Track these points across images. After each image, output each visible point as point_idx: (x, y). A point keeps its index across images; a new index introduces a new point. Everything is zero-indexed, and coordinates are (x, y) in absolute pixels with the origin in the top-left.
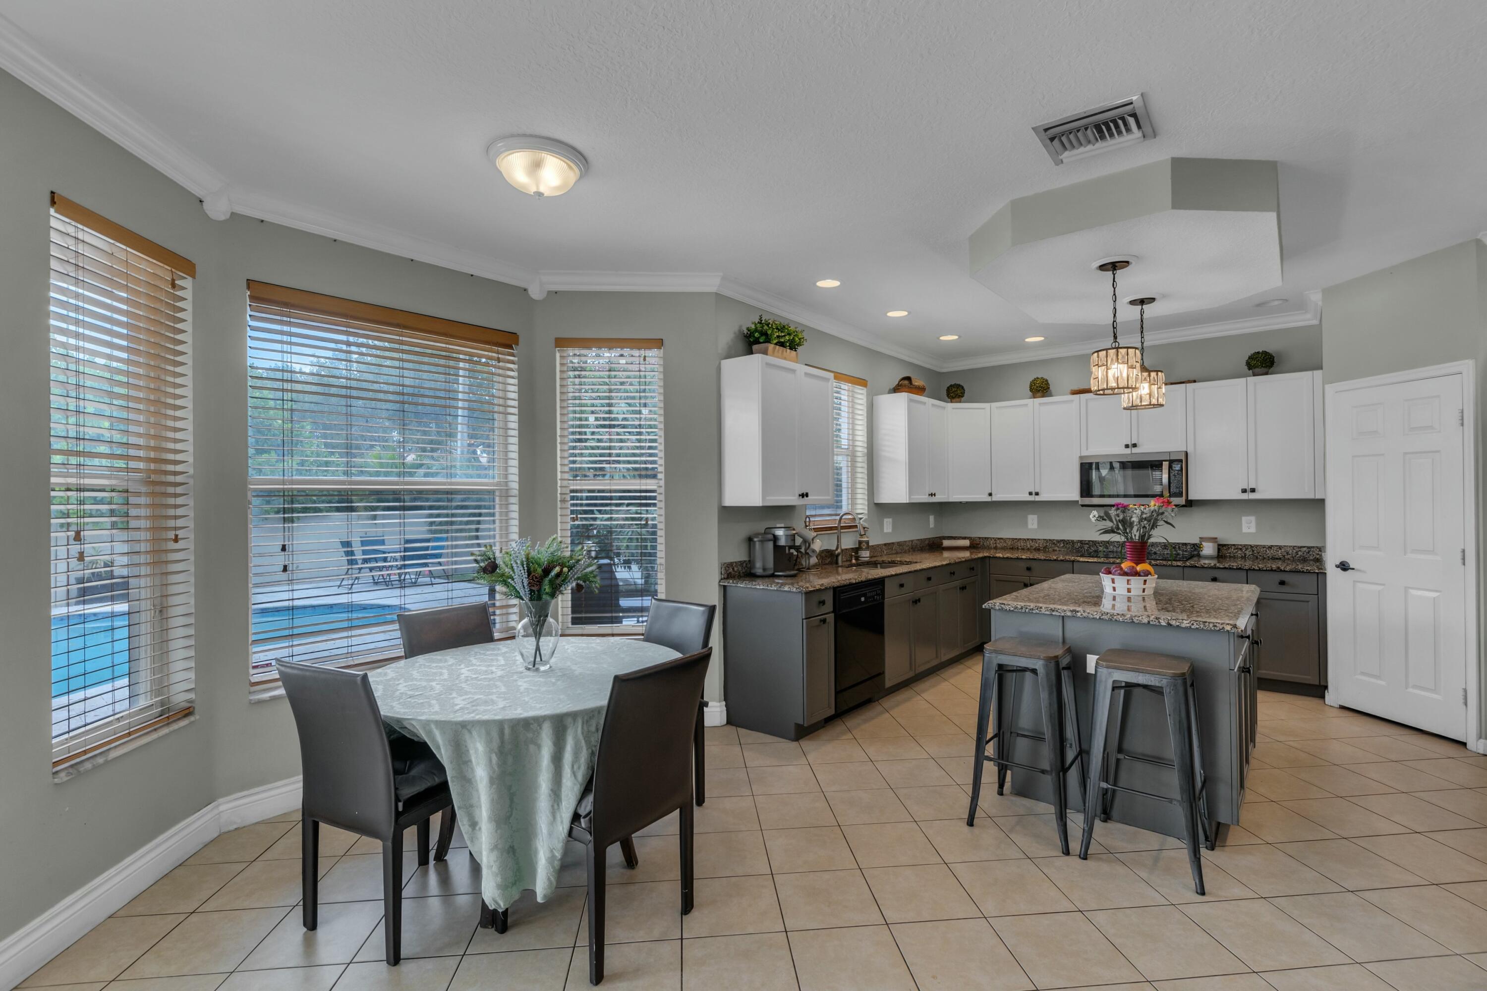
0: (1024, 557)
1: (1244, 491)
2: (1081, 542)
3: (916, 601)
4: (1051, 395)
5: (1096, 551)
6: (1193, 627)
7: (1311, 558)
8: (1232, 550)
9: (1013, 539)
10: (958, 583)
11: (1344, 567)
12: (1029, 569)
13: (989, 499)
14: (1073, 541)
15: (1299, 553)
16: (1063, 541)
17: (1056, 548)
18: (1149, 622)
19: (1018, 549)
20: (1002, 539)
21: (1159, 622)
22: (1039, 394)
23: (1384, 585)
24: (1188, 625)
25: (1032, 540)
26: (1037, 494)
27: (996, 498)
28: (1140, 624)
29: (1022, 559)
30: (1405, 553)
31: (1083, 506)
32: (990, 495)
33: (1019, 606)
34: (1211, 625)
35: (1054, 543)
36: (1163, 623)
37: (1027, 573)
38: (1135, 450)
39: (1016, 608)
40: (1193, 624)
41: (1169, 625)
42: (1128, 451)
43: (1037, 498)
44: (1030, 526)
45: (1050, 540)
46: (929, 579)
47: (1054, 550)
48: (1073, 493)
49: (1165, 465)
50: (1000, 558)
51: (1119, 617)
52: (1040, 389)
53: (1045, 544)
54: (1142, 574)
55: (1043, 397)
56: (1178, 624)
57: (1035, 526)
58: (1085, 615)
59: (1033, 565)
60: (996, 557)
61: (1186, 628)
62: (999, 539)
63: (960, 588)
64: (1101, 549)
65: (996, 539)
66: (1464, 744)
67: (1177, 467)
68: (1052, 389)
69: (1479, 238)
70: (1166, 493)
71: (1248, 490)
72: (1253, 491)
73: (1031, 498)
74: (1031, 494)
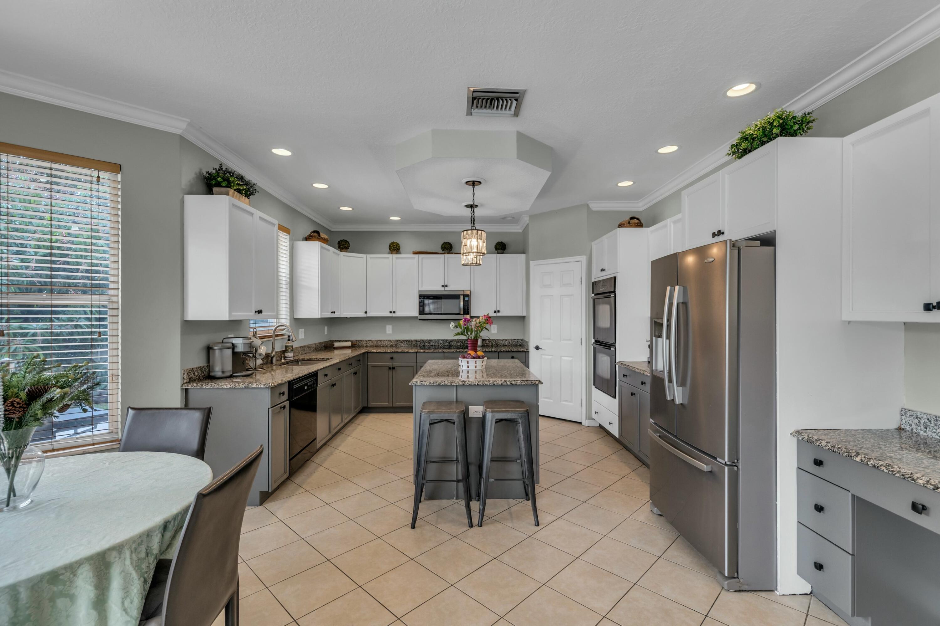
0: (389, 351)
1: (495, 312)
2: (416, 341)
3: (333, 385)
4: (400, 253)
5: (424, 346)
6: (522, 384)
7: (518, 344)
8: (487, 342)
9: (378, 340)
10: (353, 370)
11: (537, 348)
12: (392, 358)
13: (365, 315)
14: (412, 340)
15: (514, 342)
16: (406, 340)
17: (402, 345)
18: (502, 383)
19: (380, 346)
20: (370, 340)
21: (507, 383)
22: (394, 252)
23: (552, 355)
24: (520, 383)
25: (389, 340)
26: (394, 312)
27: (369, 315)
28: (498, 385)
29: (388, 352)
30: (561, 341)
31: (420, 319)
32: (366, 312)
33: (432, 382)
34: (530, 382)
35: (401, 342)
36: (509, 384)
37: (391, 361)
38: (446, 289)
39: (430, 383)
40: (522, 383)
41: (512, 384)
42: (443, 289)
43: (394, 315)
44: (388, 332)
45: (399, 340)
46: (340, 369)
47: (401, 346)
48: (415, 313)
49: (462, 297)
50: (374, 352)
51: (487, 382)
52: (395, 249)
53: (396, 343)
54: (481, 357)
55: (397, 254)
56: (515, 383)
57: (391, 332)
58: (470, 383)
59: (395, 356)
60: (372, 352)
61: (519, 385)
62: (369, 340)
63: (353, 374)
64: (427, 344)
65: (366, 341)
66: (581, 423)
67: (467, 299)
68: (401, 250)
69: (588, 203)
70: (462, 313)
71: (497, 311)
72: (499, 311)
73: (391, 315)
74: (391, 312)
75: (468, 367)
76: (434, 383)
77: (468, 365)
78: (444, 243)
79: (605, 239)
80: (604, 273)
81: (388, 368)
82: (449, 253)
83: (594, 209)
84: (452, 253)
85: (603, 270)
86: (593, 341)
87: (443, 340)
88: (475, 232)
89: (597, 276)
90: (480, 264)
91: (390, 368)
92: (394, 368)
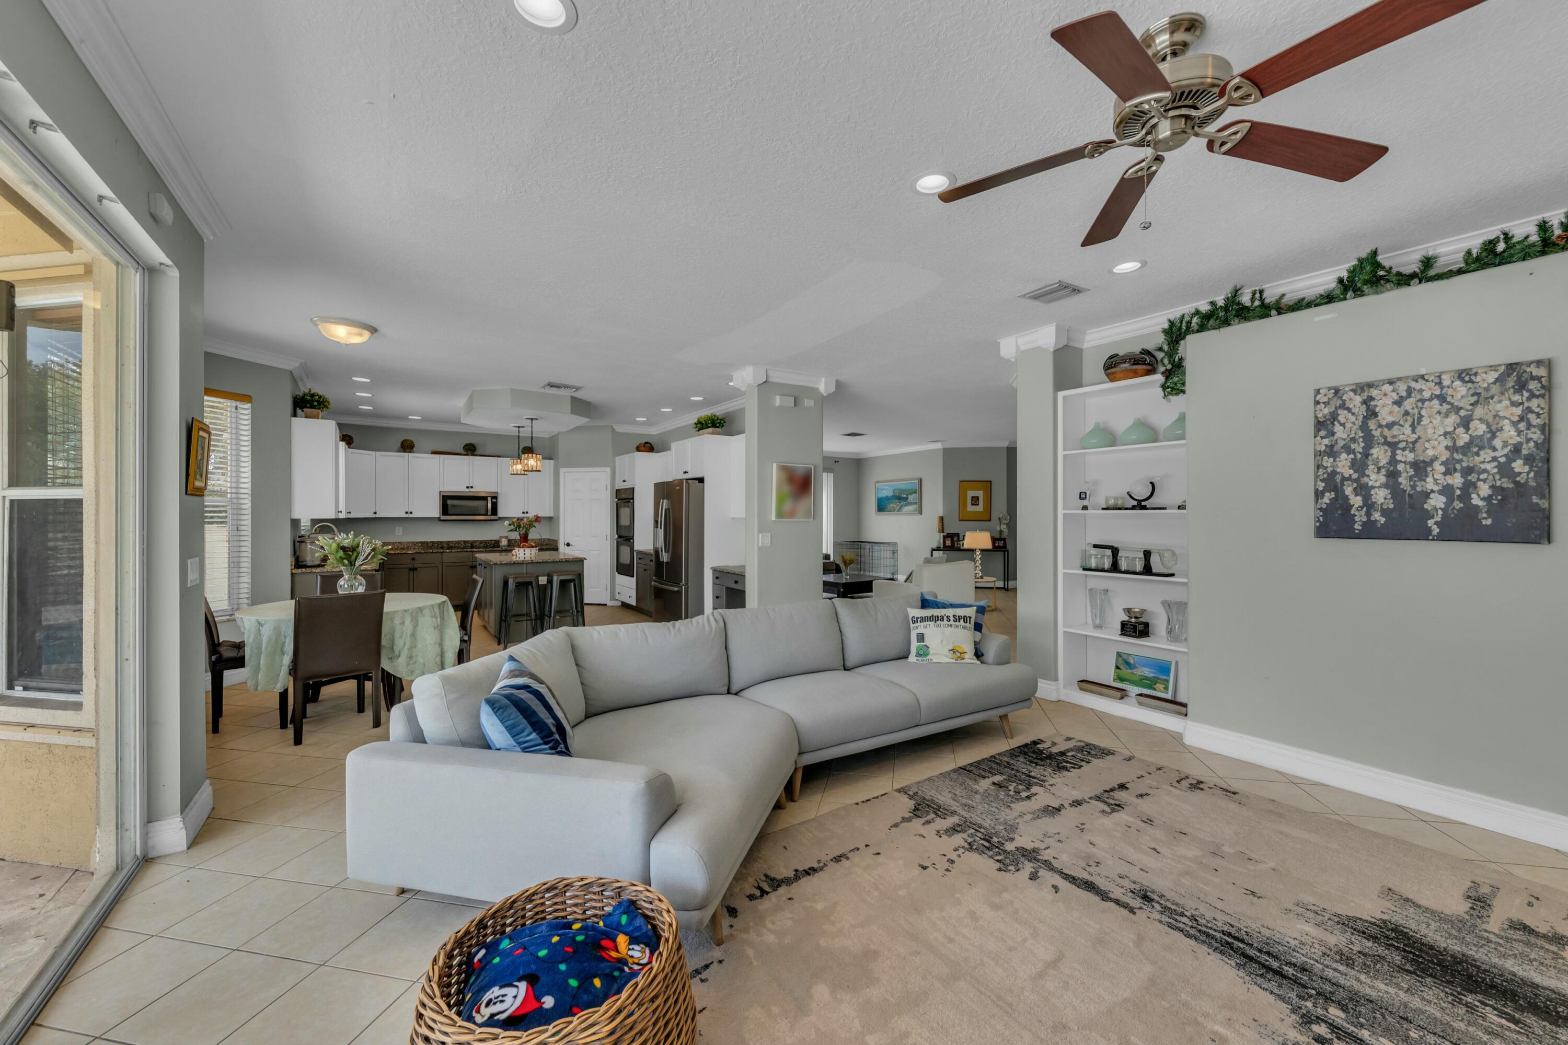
0: (410, 552)
1: (523, 513)
2: (432, 542)
4: (415, 452)
5: (442, 547)
11: (568, 545)
12: (413, 559)
13: (374, 516)
14: (427, 542)
16: (421, 542)
18: (560, 560)
21: (563, 560)
22: (408, 450)
25: (399, 542)
26: (411, 513)
27: (378, 516)
28: (556, 562)
29: (407, 553)
31: (440, 520)
32: (375, 513)
34: (578, 559)
37: (413, 562)
38: (471, 490)
40: (573, 559)
41: (566, 561)
42: (467, 490)
43: (411, 516)
44: (397, 534)
48: (436, 513)
49: (489, 499)
50: (392, 554)
52: (407, 447)
55: (410, 452)
57: (401, 533)
59: (416, 556)
64: (445, 545)
66: (606, 605)
67: (494, 500)
68: (414, 449)
69: (612, 426)
70: (489, 513)
71: (525, 512)
72: (527, 513)
73: (407, 516)
74: (407, 513)
75: (527, 552)
78: (466, 445)
79: (626, 457)
80: (625, 483)
81: (408, 569)
82: (473, 455)
83: (618, 430)
84: (476, 455)
85: (624, 481)
86: (617, 536)
87: (464, 541)
89: (620, 485)
91: (411, 569)
92: (416, 569)
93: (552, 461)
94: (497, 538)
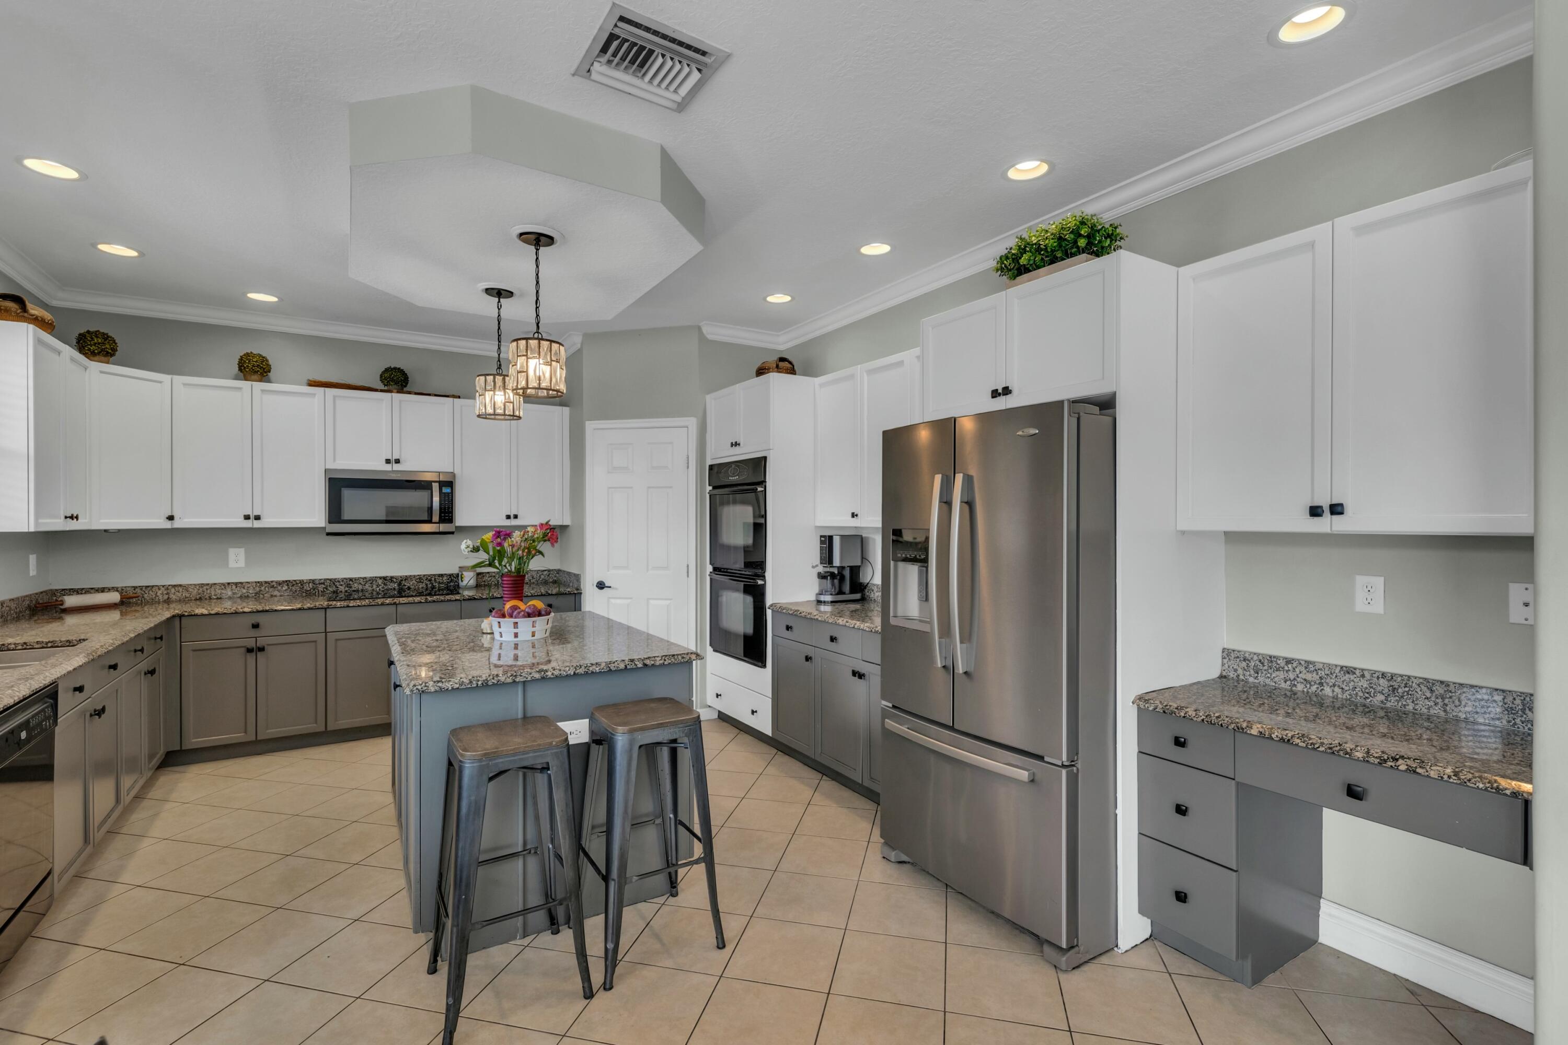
0: (246, 610)
1: (508, 517)
2: (313, 581)
3: (100, 713)
4: (269, 381)
5: (335, 592)
6: (666, 663)
7: (551, 580)
9: (202, 585)
10: (144, 666)
11: (601, 586)
12: (256, 626)
13: (168, 525)
14: (302, 582)
15: (542, 577)
16: (287, 582)
17: (276, 593)
18: (626, 666)
19: (210, 598)
20: (180, 585)
21: (636, 665)
22: (255, 377)
24: (661, 662)
25: (236, 584)
26: (258, 518)
27: (177, 524)
28: (619, 671)
29: (244, 612)
30: (648, 570)
31: (328, 534)
32: (171, 518)
34: (680, 657)
35: (273, 587)
36: (640, 665)
37: (254, 633)
38: (397, 467)
40: (665, 660)
41: (645, 665)
42: (388, 467)
43: (257, 524)
44: (232, 564)
45: (266, 582)
46: (114, 667)
47: (272, 596)
48: (317, 517)
49: (436, 487)
50: (203, 615)
51: (594, 667)
52: (255, 369)
53: (258, 589)
55: (261, 381)
56: (653, 662)
57: (242, 564)
58: (557, 672)
59: (261, 619)
60: (196, 615)
61: (661, 665)
62: (174, 586)
63: (145, 674)
64: (342, 588)
65: (167, 588)
67: (446, 490)
68: (271, 374)
69: (700, 324)
70: (436, 518)
71: (512, 516)
72: (516, 517)
73: (247, 524)
74: (247, 517)
75: (516, 635)
76: (471, 682)
77: (516, 631)
78: (387, 370)
79: (739, 390)
80: (736, 450)
81: (243, 650)
82: (400, 391)
83: (710, 337)
84: (409, 393)
85: (736, 444)
86: (710, 568)
87: (385, 578)
88: (545, 344)
89: (719, 453)
90: (519, 418)
91: (250, 650)
92: (261, 649)
93: (566, 410)
94: (455, 571)
